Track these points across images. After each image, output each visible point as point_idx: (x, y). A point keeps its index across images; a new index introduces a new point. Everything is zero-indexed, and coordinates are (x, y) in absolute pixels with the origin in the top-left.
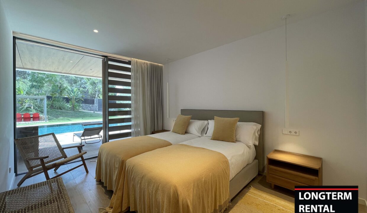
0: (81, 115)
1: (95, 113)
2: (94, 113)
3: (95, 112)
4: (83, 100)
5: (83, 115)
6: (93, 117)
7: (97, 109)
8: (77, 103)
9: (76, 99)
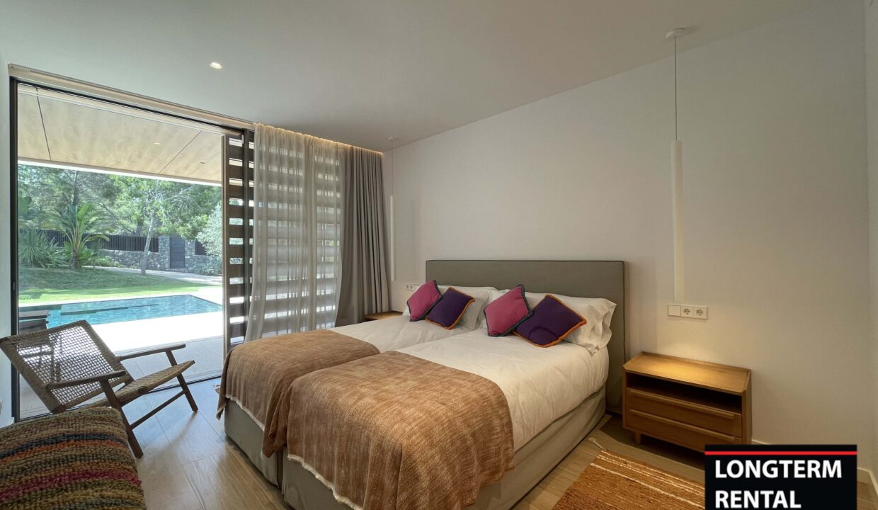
0: (97, 282)
1: (147, 275)
2: (144, 274)
3: (148, 272)
4: (108, 239)
5: (104, 282)
6: (134, 285)
7: (167, 265)
8: (88, 248)
9: (84, 236)
